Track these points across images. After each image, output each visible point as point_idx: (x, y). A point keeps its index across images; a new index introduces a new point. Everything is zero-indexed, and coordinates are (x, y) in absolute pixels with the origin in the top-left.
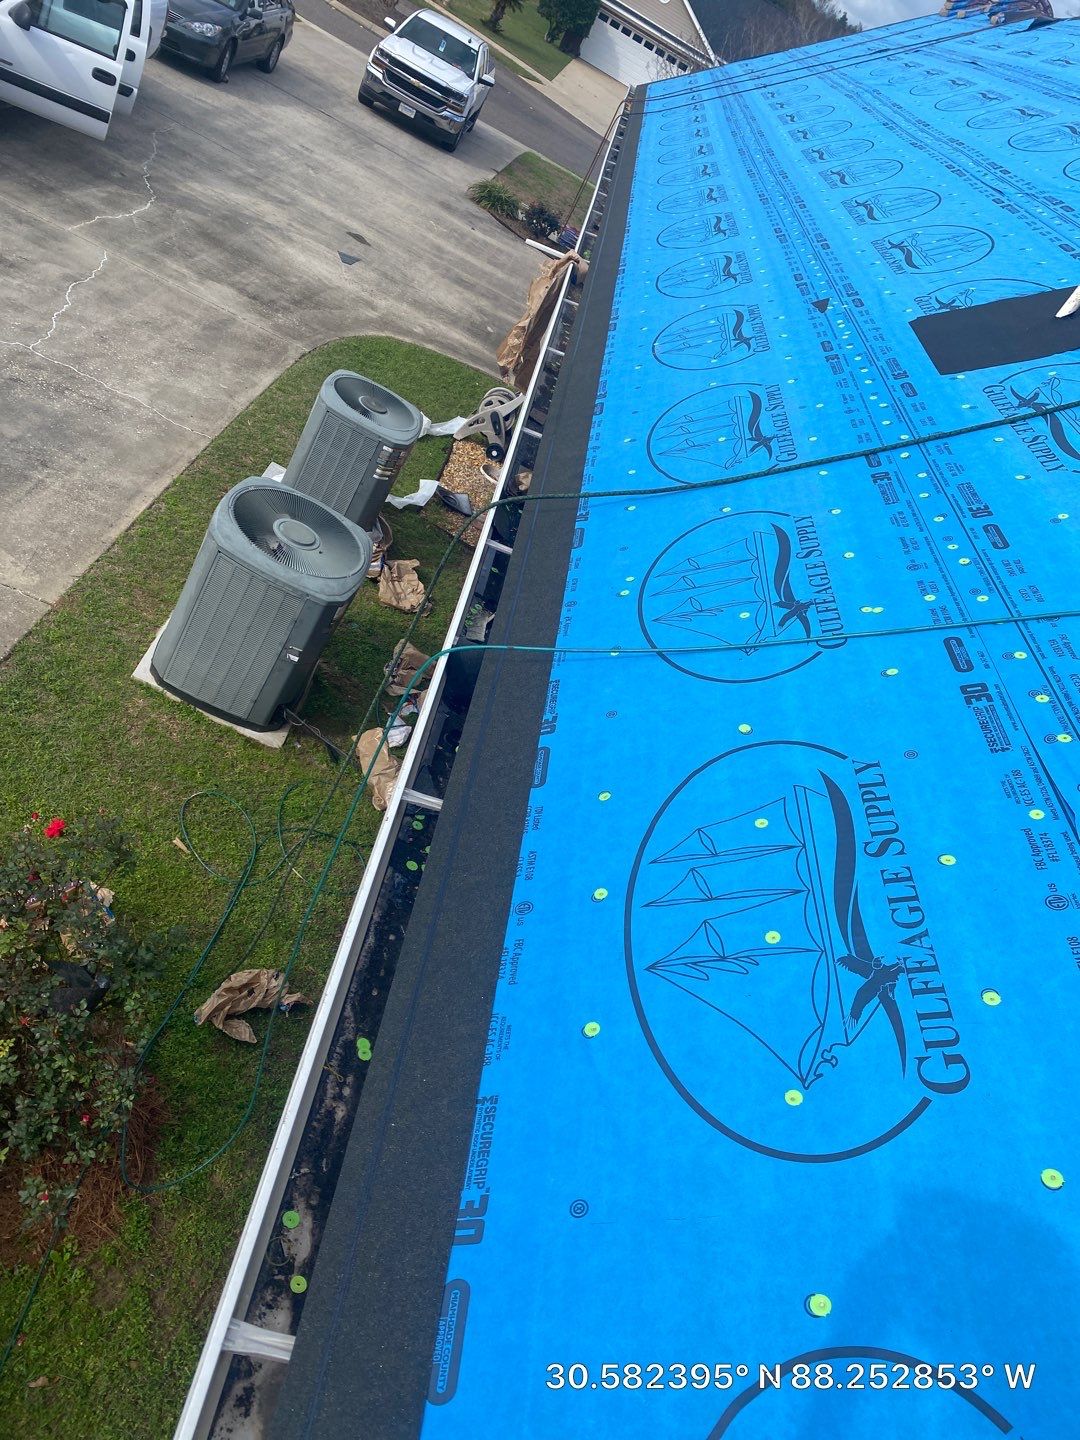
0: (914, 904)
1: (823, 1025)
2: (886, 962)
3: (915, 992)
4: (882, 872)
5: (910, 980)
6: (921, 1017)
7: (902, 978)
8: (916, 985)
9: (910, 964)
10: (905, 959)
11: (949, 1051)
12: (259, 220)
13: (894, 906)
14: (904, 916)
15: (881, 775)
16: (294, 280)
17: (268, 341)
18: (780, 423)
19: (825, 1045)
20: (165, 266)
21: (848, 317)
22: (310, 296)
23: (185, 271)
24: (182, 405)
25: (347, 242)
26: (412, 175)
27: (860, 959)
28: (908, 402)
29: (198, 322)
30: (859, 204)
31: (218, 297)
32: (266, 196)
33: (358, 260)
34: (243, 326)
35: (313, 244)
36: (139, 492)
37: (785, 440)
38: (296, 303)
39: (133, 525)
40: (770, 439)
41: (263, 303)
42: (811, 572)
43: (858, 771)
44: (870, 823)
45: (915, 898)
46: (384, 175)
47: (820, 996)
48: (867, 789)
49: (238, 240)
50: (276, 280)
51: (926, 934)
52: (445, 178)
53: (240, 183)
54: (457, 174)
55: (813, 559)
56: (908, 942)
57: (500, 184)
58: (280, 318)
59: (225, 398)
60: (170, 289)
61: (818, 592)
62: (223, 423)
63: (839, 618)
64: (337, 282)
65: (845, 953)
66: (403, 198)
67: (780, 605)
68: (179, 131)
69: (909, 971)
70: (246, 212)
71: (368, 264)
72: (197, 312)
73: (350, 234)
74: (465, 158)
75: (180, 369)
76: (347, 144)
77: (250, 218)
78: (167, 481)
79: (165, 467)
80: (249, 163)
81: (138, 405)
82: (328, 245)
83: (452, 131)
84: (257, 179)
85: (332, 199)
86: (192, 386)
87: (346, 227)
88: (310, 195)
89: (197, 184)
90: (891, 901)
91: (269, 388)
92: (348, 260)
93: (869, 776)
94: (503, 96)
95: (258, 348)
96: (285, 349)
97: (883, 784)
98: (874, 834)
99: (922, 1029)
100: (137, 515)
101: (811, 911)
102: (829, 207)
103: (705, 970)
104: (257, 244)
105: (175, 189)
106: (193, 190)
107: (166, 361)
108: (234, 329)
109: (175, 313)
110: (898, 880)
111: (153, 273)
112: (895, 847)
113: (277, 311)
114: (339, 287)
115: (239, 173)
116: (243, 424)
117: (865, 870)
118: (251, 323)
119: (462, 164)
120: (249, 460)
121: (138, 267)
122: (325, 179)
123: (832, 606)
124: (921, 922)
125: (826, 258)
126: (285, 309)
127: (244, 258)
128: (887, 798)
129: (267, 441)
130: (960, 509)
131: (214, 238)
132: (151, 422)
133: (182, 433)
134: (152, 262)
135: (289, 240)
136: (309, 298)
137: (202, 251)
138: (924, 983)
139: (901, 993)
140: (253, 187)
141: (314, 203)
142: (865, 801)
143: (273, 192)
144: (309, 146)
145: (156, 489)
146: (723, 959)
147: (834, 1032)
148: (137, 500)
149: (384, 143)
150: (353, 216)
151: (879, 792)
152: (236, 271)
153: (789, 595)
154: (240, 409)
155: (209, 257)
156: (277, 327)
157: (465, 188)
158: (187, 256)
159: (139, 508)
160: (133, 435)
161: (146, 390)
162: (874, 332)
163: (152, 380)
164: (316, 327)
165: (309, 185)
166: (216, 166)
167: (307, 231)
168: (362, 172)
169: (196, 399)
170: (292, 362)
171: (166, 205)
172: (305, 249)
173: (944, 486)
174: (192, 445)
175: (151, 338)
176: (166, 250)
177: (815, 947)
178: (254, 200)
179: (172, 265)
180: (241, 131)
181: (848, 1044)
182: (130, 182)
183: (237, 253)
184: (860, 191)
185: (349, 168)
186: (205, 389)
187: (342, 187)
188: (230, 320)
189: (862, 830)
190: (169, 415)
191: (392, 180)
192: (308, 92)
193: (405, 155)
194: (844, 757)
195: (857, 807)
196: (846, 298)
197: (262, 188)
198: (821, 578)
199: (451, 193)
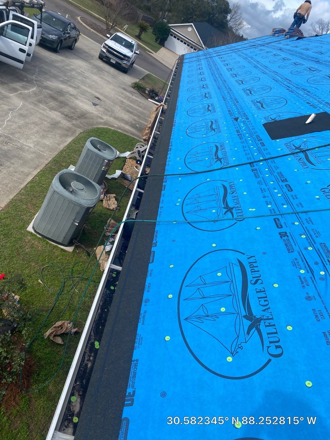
0: (266, 299)
1: (238, 337)
2: (258, 317)
3: (266, 326)
4: (256, 289)
5: (265, 322)
6: (268, 334)
7: (262, 321)
8: (267, 324)
9: (264, 318)
10: (263, 316)
11: (277, 344)
12: (68, 93)
13: (260, 299)
14: (263, 302)
15: (255, 260)
16: (79, 110)
17: (70, 128)
18: (224, 154)
19: (239, 343)
20: (39, 106)
21: (244, 122)
22: (83, 115)
23: (45, 108)
24: (44, 147)
25: (95, 99)
26: (114, 80)
27: (250, 316)
28: (262, 148)
29: (49, 123)
30: (247, 90)
31: (55, 115)
32: (70, 86)
33: (98, 105)
34: (63, 124)
35: (85, 100)
36: (30, 174)
37: (226, 159)
38: (79, 117)
39: (28, 183)
40: (221, 159)
41: (69, 117)
42: (234, 198)
43: (248, 258)
44: (252, 274)
45: (266, 297)
46: (106, 80)
47: (237, 328)
48: (251, 264)
49: (62, 99)
50: (73, 111)
51: (269, 308)
52: (124, 81)
53: (63, 82)
54: (128, 80)
55: (234, 194)
56: (264, 311)
57: (140, 83)
58: (74, 122)
59: (57, 145)
60: (41, 113)
61: (236, 204)
62: (56, 153)
63: (242, 212)
64: (91, 111)
65: (245, 314)
66: (111, 87)
67: (225, 208)
68: (45, 67)
69: (265, 320)
70: (64, 90)
71: (101, 106)
72: (49, 120)
73: (95, 97)
74: (130, 75)
75: (43, 137)
76: (95, 70)
77: (65, 92)
78: (39, 170)
79: (38, 166)
80: (65, 76)
81: (31, 148)
82: (89, 100)
83: (126, 67)
84: (68, 81)
85: (90, 87)
86: (47, 142)
87: (94, 95)
88: (83, 85)
89: (50, 82)
90: (259, 298)
91: (70, 143)
92: (95, 105)
93: (252, 260)
94: (142, 57)
95: (67, 130)
96: (75, 131)
97: (256, 262)
98: (253, 278)
99: (269, 337)
100: (29, 180)
101: (234, 301)
102: (238, 90)
103: (202, 320)
104: (67, 100)
105: (43, 83)
106: (48, 84)
107: (39, 134)
108: (60, 125)
109: (42, 120)
110: (261, 292)
111: (36, 108)
112: (260, 282)
113: (73, 119)
114: (92, 113)
115: (62, 79)
116: (62, 153)
117: (251, 289)
118: (65, 123)
119: (130, 77)
120: (64, 164)
121: (32, 106)
122: (88, 81)
123: (240, 208)
124: (267, 305)
125: (238, 105)
126: (76, 119)
127: (63, 104)
128: (257, 267)
129: (70, 158)
130: (278, 180)
131: (54, 98)
132: (34, 152)
133: (44, 156)
134: (36, 105)
135: (77, 99)
136: (83, 116)
137: (51, 102)
138: (269, 323)
139: (262, 327)
140: (66, 83)
141: (85, 88)
142: (250, 267)
143: (72, 84)
144: (84, 71)
145: (35, 173)
146: (208, 316)
147: (242, 338)
148: (30, 176)
149: (106, 70)
150: (97, 92)
151: (255, 265)
152: (61, 108)
153: (227, 205)
154: (61, 149)
155: (53, 104)
156: (73, 125)
157: (130, 84)
158: (46, 103)
159: (30, 178)
160: (29, 156)
161: (33, 143)
162: (252, 127)
163: (35, 140)
164: (85, 124)
165: (83, 83)
166: (55, 77)
167: (83, 96)
168: (99, 79)
169: (48, 146)
170: (77, 135)
171: (40, 88)
172: (82, 101)
173: (273, 173)
174: (47, 159)
175: (35, 127)
176: (40, 102)
177: (236, 313)
178: (67, 87)
179: (42, 106)
180: (63, 67)
181: (246, 342)
182: (30, 81)
183: (61, 102)
184: (248, 86)
185: (95, 78)
186: (51, 143)
187: (93, 83)
188: (59, 122)
189: (250, 277)
190: (40, 151)
191: (108, 81)
192: (83, 55)
193: (112, 74)
194: (244, 254)
195: (248, 270)
196: (243, 117)
197: (69, 83)
198: (236, 199)
199: (126, 85)
